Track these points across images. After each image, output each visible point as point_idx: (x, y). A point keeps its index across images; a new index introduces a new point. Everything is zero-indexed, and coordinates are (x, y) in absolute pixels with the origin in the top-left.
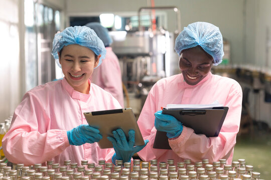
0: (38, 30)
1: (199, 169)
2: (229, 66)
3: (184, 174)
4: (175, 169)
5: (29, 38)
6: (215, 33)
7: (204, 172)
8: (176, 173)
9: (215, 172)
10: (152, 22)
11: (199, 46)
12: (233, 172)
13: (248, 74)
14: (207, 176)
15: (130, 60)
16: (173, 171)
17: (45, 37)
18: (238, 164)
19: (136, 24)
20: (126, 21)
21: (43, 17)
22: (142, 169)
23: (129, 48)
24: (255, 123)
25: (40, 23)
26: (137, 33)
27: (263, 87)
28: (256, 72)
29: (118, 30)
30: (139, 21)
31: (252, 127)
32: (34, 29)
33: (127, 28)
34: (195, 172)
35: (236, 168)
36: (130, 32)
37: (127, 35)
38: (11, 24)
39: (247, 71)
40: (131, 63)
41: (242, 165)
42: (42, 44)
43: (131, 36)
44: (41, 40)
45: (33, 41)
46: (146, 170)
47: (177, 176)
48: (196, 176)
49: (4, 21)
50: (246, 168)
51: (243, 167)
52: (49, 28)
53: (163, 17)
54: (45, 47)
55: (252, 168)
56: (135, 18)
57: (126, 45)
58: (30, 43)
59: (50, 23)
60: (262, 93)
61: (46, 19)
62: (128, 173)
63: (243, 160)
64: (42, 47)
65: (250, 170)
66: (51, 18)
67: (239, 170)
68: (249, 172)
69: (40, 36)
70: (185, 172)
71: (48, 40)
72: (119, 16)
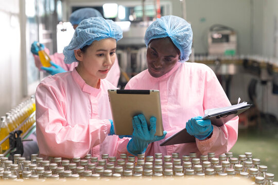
0: (40, 20)
1: (204, 162)
2: (236, 57)
3: (189, 168)
4: (180, 163)
5: (31, 28)
6: (186, 28)
7: (209, 166)
8: (181, 167)
9: (221, 166)
10: (157, 12)
11: (168, 38)
12: (240, 166)
13: (255, 65)
14: (213, 170)
15: (134, 51)
16: (178, 165)
17: (46, 28)
18: (245, 158)
19: (140, 14)
20: (130, 11)
21: (45, 7)
22: (147, 163)
23: (133, 38)
24: (263, 115)
25: (41, 13)
26: (141, 23)
27: (271, 78)
28: (264, 63)
29: (122, 21)
30: (143, 11)
31: (259, 120)
32: (35, 20)
33: (131, 18)
34: (201, 166)
35: (242, 161)
36: (134, 23)
37: (131, 26)
38: (11, 14)
39: (254, 62)
40: (136, 54)
41: (248, 158)
42: (43, 34)
43: (135, 26)
44: (42, 31)
45: (34, 31)
46: (151, 163)
47: (182, 170)
48: (201, 169)
49: (5, 11)
50: (253, 161)
51: (250, 161)
52: (51, 18)
53: (168, 6)
54: (47, 38)
55: (259, 161)
56: (139, 8)
57: (130, 35)
58: (31, 34)
59: (52, 13)
60: (270, 84)
61: (48, 9)
62: (132, 167)
63: (250, 153)
64: (43, 39)
65: (257, 163)
66: (52, 8)
67: (245, 164)
68: (256, 166)
69: (41, 26)
70: (190, 166)
71: (50, 31)
72: (123, 5)
